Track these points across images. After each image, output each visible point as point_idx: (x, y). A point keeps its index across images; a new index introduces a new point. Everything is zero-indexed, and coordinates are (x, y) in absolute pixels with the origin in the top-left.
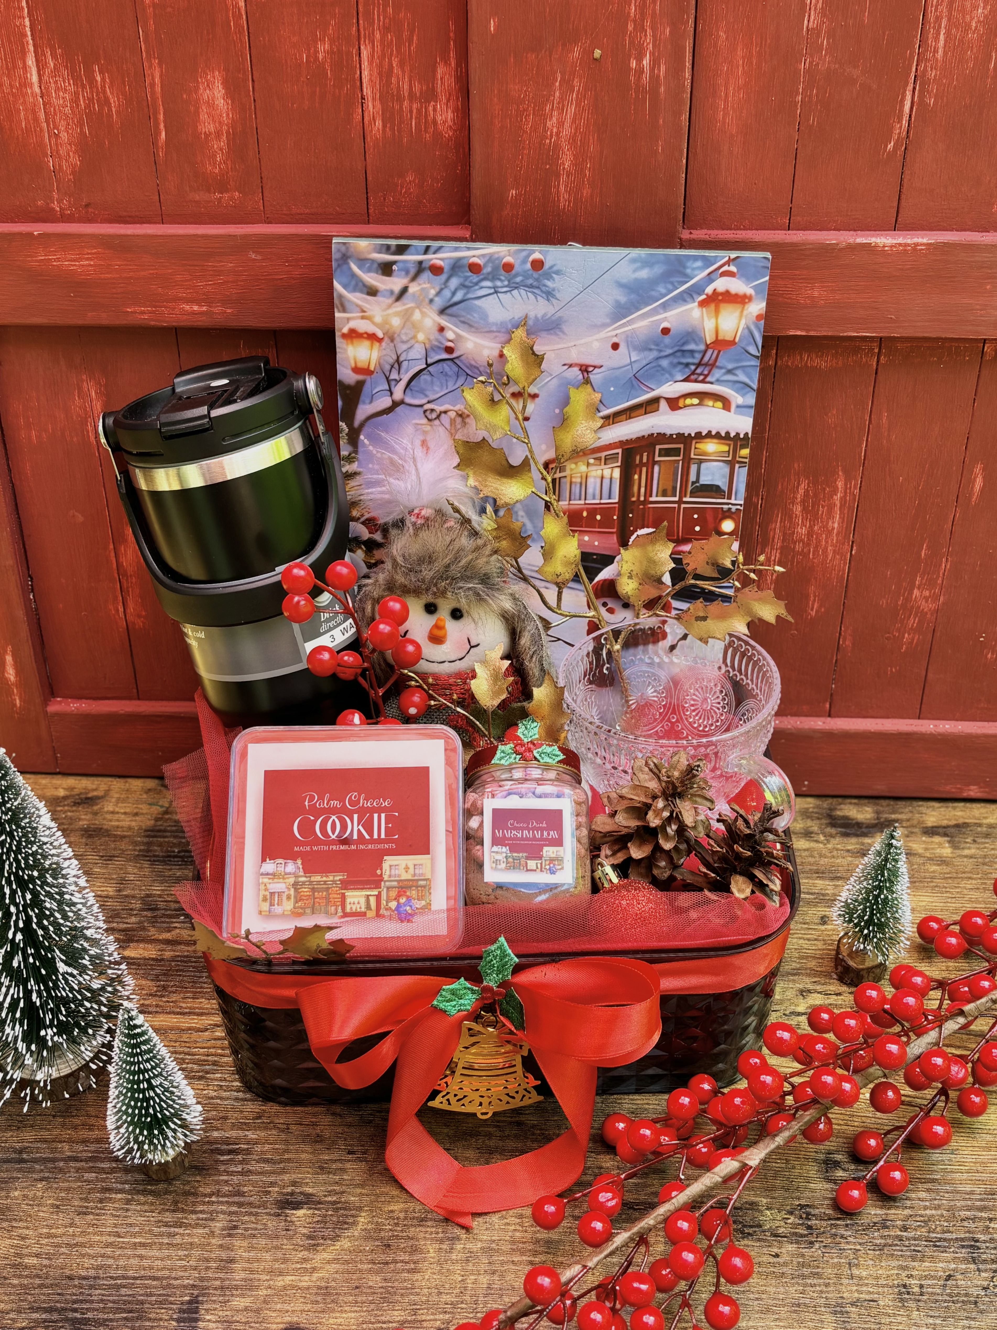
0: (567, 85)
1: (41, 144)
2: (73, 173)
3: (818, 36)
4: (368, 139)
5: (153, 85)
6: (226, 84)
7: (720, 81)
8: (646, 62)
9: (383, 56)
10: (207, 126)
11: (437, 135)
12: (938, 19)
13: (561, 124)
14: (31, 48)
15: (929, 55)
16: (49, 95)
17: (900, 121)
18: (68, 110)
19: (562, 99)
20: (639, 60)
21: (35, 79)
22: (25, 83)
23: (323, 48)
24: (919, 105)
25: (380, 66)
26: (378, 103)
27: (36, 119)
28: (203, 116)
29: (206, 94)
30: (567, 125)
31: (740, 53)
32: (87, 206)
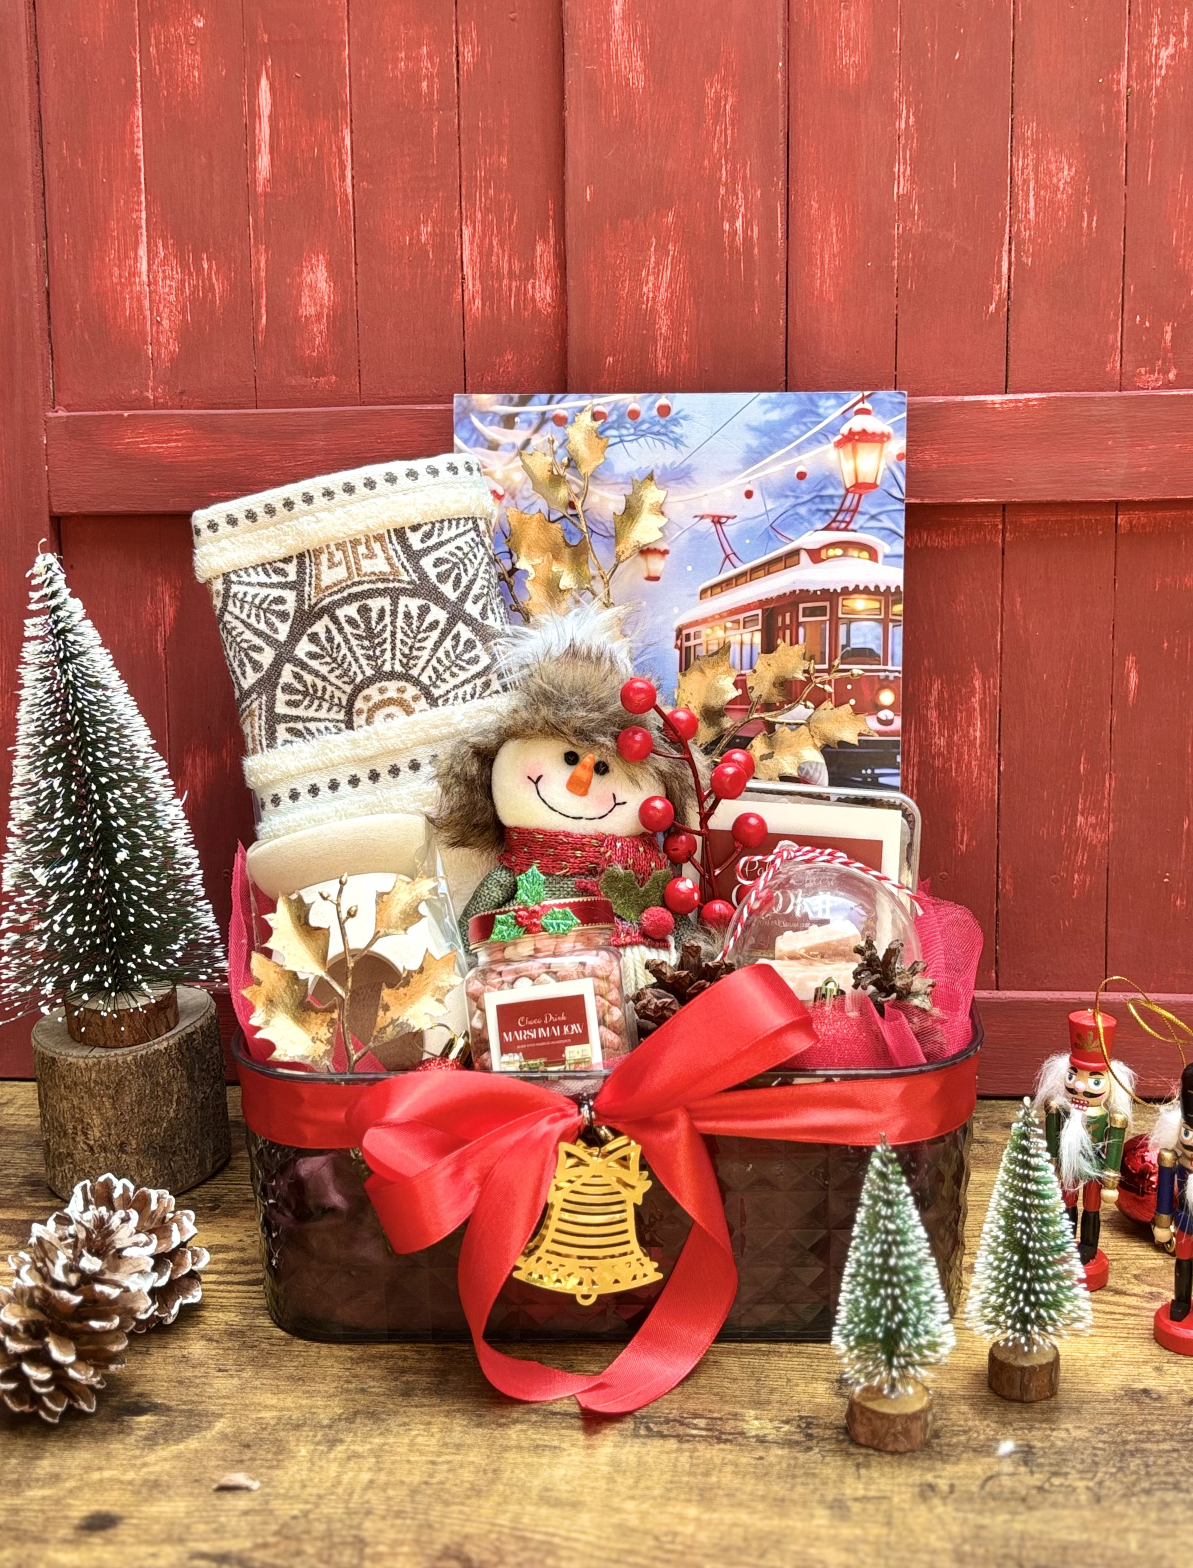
0: (662, 250)
1: (143, 333)
2: (171, 360)
3: (910, 200)
4: (467, 318)
5: (258, 270)
6: (329, 267)
7: (816, 249)
8: (739, 224)
9: (484, 235)
10: (308, 309)
11: (536, 312)
12: (1026, 182)
13: (656, 288)
14: (144, 239)
15: (1021, 216)
16: (156, 283)
17: (999, 281)
18: (172, 298)
19: (657, 264)
20: (732, 222)
21: (144, 267)
22: (135, 273)
23: (425, 230)
24: (1017, 265)
25: (480, 247)
26: (478, 283)
27: (141, 308)
28: (305, 300)
29: (309, 278)
30: (662, 290)
31: (833, 222)
32: (182, 393)
